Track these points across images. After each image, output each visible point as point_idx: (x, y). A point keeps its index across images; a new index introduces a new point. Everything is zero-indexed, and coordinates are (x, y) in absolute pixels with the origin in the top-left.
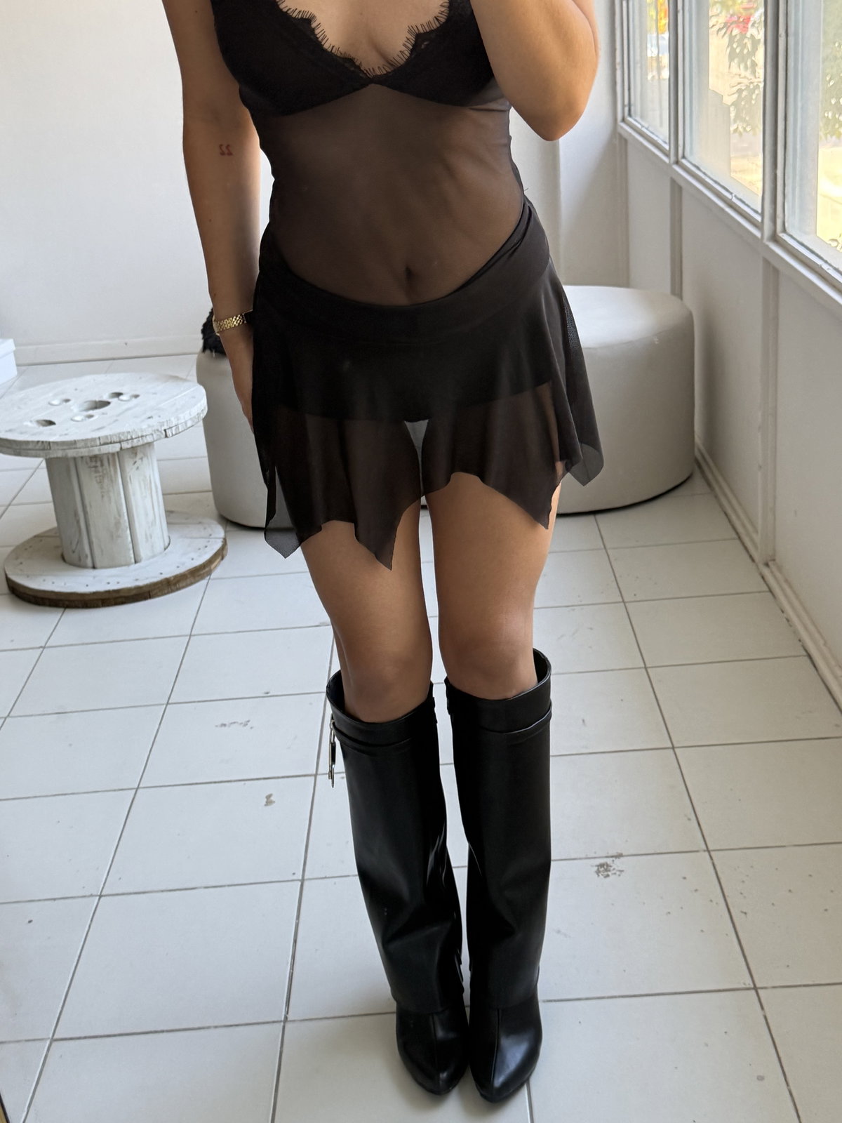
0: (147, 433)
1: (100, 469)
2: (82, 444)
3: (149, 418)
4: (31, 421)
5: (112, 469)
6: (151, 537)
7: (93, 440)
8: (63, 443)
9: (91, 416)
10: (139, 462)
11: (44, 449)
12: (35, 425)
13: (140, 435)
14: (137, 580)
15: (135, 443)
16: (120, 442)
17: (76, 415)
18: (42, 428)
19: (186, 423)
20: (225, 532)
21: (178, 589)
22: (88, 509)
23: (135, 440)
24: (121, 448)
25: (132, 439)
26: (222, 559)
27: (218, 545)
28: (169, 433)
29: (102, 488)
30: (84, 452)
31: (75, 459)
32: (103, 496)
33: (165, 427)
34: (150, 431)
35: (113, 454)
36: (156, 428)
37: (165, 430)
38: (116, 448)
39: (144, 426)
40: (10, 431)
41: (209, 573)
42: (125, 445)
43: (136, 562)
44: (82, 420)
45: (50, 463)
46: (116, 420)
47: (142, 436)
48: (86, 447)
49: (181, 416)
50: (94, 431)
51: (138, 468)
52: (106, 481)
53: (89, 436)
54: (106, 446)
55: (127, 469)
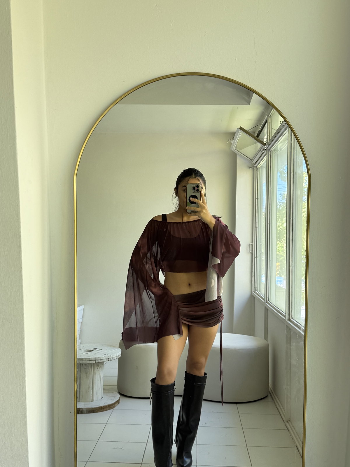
1: (87, 369)
2: (85, 360)
3: (105, 355)
5: (91, 369)
6: (98, 394)
7: (88, 359)
9: (88, 353)
10: (99, 369)
14: (92, 406)
15: (100, 361)
16: (95, 360)
17: (84, 352)
19: (115, 357)
21: (104, 411)
23: (100, 360)
26: (118, 403)
27: (117, 399)
28: (110, 359)
29: (87, 375)
30: (84, 362)
31: (80, 364)
32: (86, 378)
33: (109, 358)
34: (104, 358)
36: (106, 357)
37: (109, 359)
38: (94, 362)
39: (103, 357)
41: (114, 407)
42: (97, 362)
43: (92, 401)
44: (85, 354)
46: (95, 355)
47: (102, 359)
49: (114, 355)
50: (88, 356)
51: (98, 371)
52: (88, 373)
53: (87, 358)
54: (91, 361)
55: (95, 371)
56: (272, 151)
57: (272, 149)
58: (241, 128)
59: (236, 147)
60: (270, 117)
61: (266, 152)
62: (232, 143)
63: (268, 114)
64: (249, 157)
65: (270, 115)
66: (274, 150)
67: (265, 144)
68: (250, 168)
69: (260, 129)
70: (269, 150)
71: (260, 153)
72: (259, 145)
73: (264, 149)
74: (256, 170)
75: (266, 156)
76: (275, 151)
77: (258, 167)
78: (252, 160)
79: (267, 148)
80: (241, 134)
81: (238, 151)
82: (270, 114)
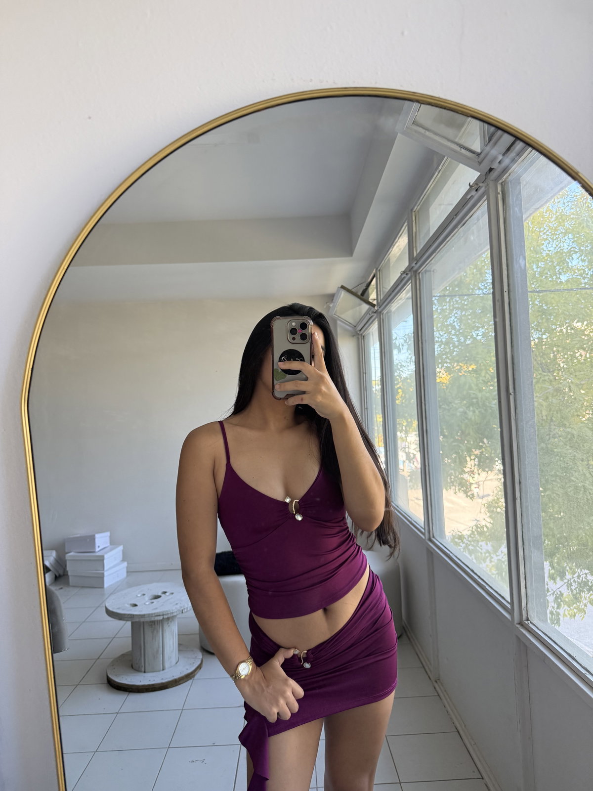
0: (175, 611)
1: (153, 626)
2: (147, 616)
3: (177, 604)
4: (128, 604)
5: (158, 627)
6: (171, 657)
7: (152, 614)
8: (140, 615)
9: (152, 603)
10: (170, 623)
11: (131, 617)
12: (129, 606)
13: (172, 612)
14: (162, 679)
15: (169, 616)
16: (163, 615)
17: (147, 602)
18: (132, 608)
20: (203, 655)
21: (180, 684)
22: (146, 645)
23: (170, 614)
24: (163, 618)
25: (168, 614)
26: (200, 669)
27: (199, 663)
28: (184, 611)
29: (152, 636)
30: (148, 619)
31: (143, 622)
32: (153, 639)
33: (182, 609)
35: (160, 621)
36: (179, 608)
38: (161, 618)
39: (174, 608)
40: (119, 608)
41: (194, 676)
42: (165, 617)
43: (163, 670)
44: (149, 604)
45: (133, 624)
46: (163, 605)
48: (149, 617)
50: (153, 610)
51: (169, 626)
52: (155, 632)
53: (151, 612)
54: (158, 617)
55: (165, 626)
56: (384, 314)
57: (385, 312)
58: (343, 287)
59: (336, 312)
60: (379, 270)
61: (377, 316)
62: (330, 307)
63: (377, 267)
64: (352, 323)
65: (379, 269)
66: (387, 313)
67: (375, 305)
68: (354, 336)
69: (365, 288)
70: (380, 312)
71: (368, 317)
72: (365, 307)
73: (373, 312)
74: (362, 339)
75: (377, 319)
76: (389, 314)
77: (363, 334)
78: (355, 326)
79: (378, 310)
80: (343, 293)
81: (339, 316)
82: (380, 267)
